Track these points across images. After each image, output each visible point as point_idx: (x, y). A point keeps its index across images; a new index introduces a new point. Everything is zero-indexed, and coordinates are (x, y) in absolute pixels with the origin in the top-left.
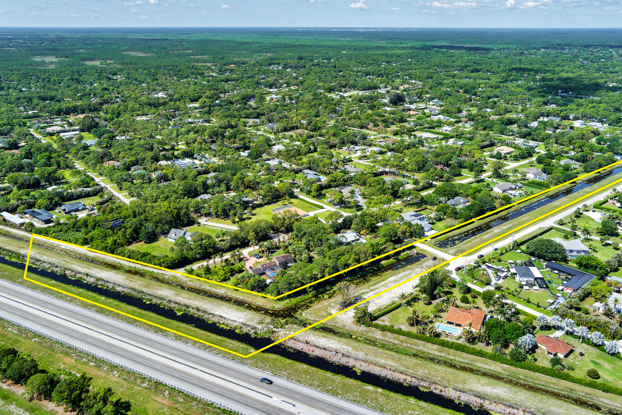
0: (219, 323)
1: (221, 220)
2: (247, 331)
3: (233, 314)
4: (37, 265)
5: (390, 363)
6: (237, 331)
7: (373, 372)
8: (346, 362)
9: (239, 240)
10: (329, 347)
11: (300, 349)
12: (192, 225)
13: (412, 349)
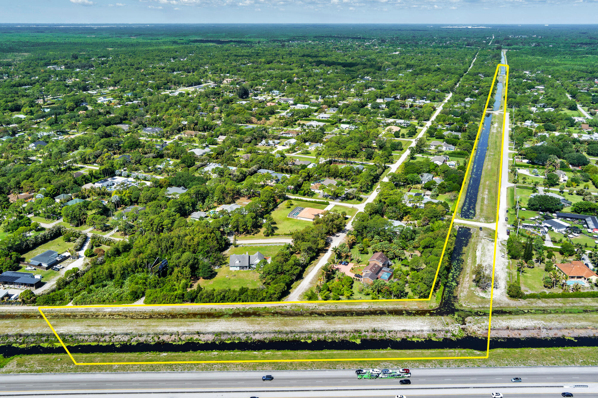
0: (408, 337)
1: (249, 236)
2: (444, 336)
3: (411, 325)
4: (105, 341)
6: (434, 339)
8: (555, 334)
10: (527, 326)
11: (507, 337)
12: (228, 248)
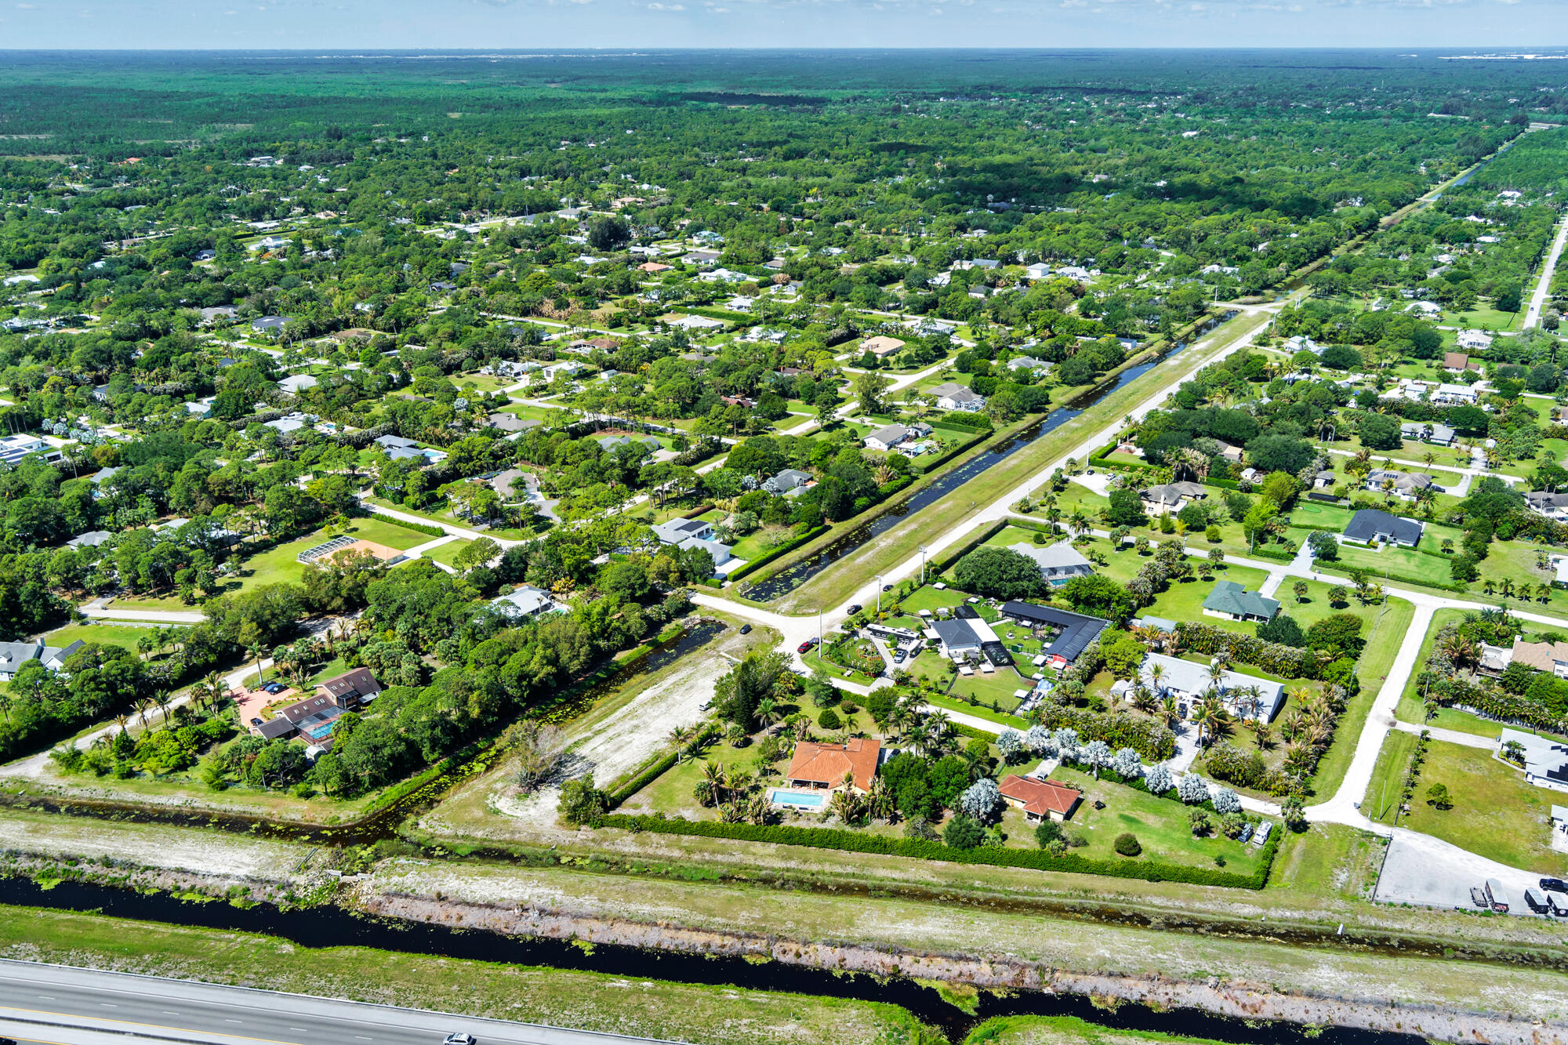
0: (178, 889)
1: (149, 600)
2: (265, 898)
3: (218, 859)
5: (667, 909)
6: (235, 903)
7: (625, 942)
8: (553, 930)
9: (212, 650)
10: (502, 899)
11: (423, 919)
12: (61, 625)
13: (717, 863)
